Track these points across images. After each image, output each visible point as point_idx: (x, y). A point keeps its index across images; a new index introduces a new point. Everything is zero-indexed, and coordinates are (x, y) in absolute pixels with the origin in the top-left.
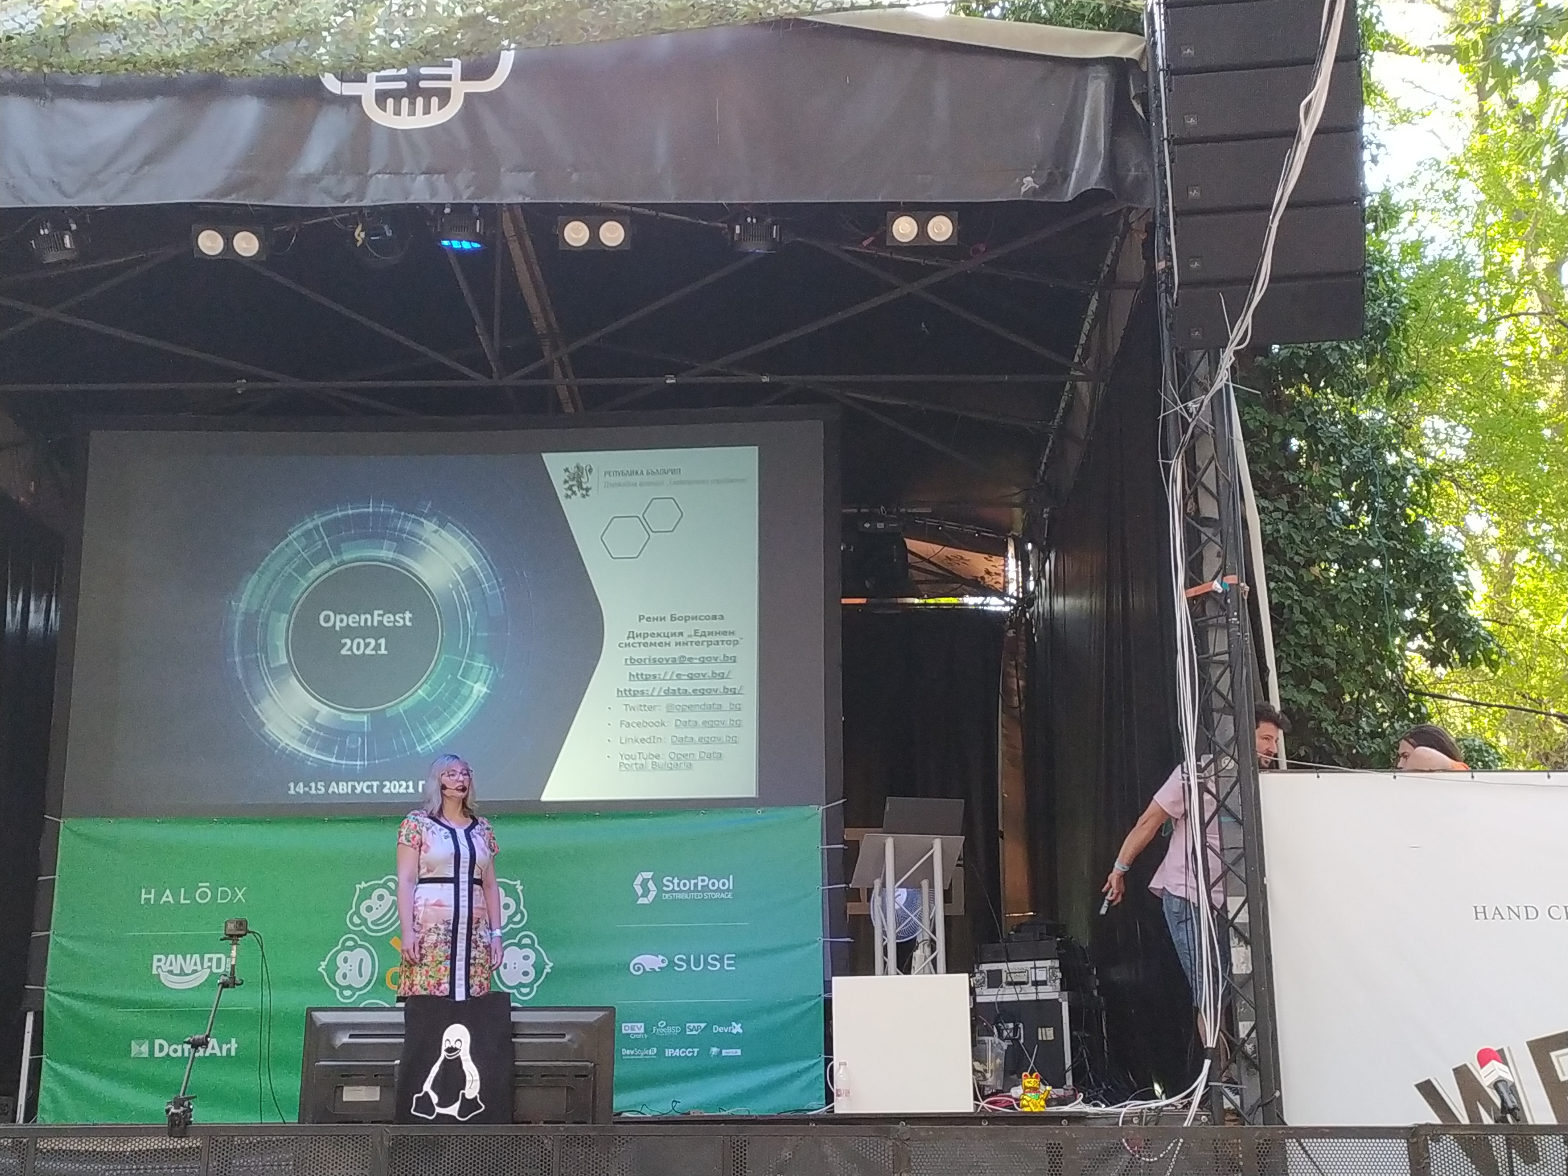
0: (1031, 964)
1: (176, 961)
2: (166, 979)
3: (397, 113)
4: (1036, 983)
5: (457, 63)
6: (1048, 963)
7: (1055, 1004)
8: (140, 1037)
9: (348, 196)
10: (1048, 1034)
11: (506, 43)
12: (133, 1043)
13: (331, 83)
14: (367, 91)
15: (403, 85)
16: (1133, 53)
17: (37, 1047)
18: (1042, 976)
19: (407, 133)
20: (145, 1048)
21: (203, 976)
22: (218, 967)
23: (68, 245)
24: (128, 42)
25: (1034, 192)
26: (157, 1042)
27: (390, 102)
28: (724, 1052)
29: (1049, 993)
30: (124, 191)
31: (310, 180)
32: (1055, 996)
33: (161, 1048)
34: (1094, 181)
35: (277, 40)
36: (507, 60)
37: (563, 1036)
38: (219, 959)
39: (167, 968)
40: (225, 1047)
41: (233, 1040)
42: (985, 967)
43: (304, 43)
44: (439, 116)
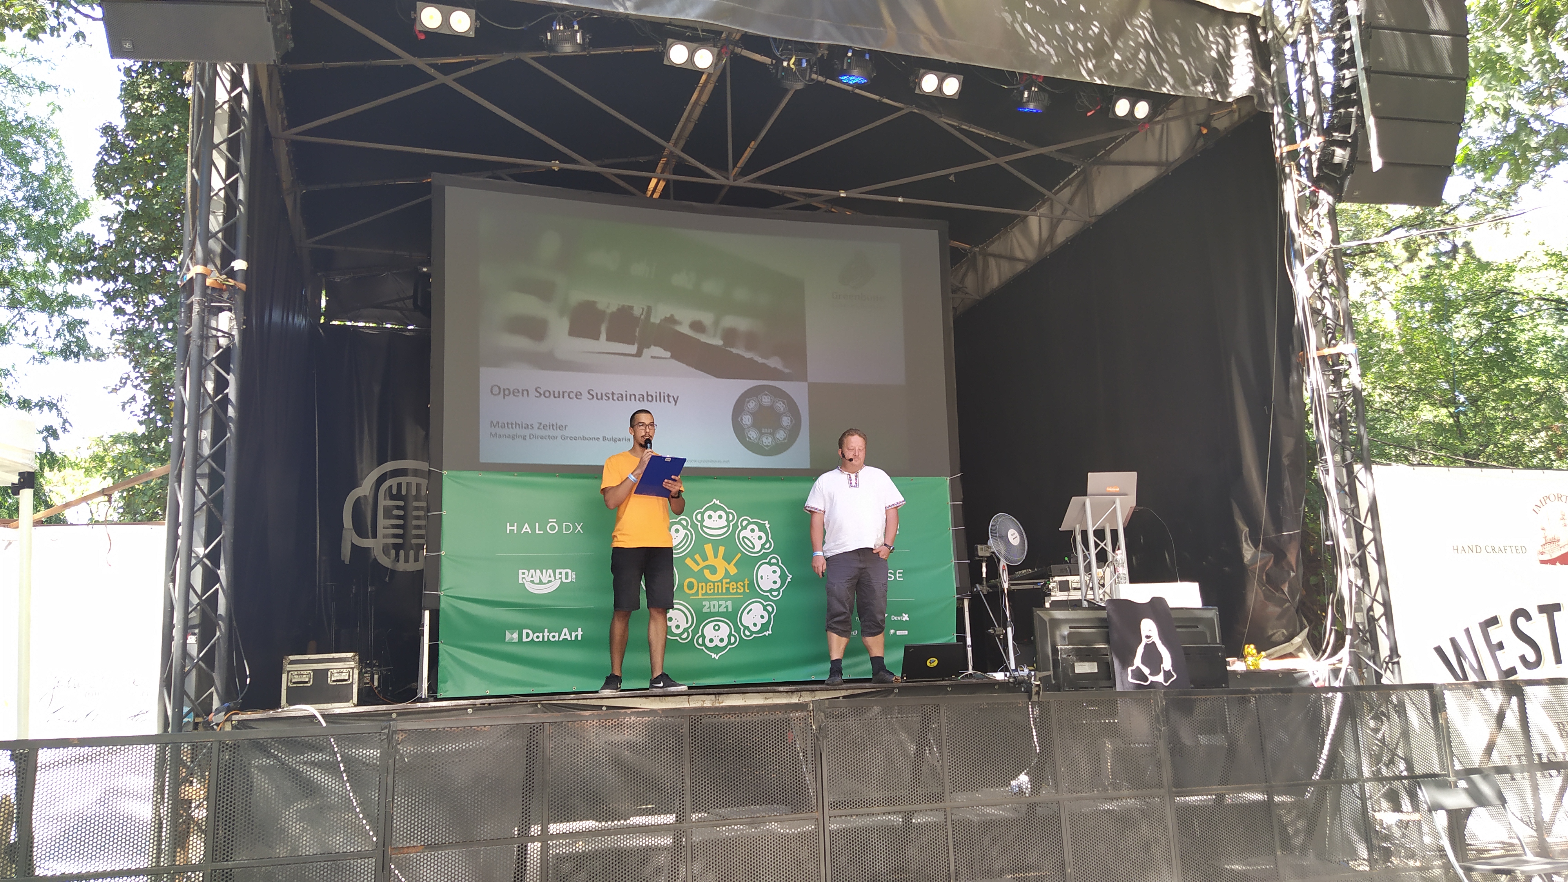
1: (536, 575)
2: (529, 587)
8: (512, 627)
12: (507, 632)
17: (434, 637)
20: (515, 636)
21: (556, 585)
22: (567, 578)
23: (578, 40)
25: (1210, 93)
26: (525, 631)
28: (898, 633)
31: (768, 17)
33: (528, 635)
34: (1247, 91)
38: (567, 573)
39: (530, 579)
40: (574, 634)
41: (580, 629)
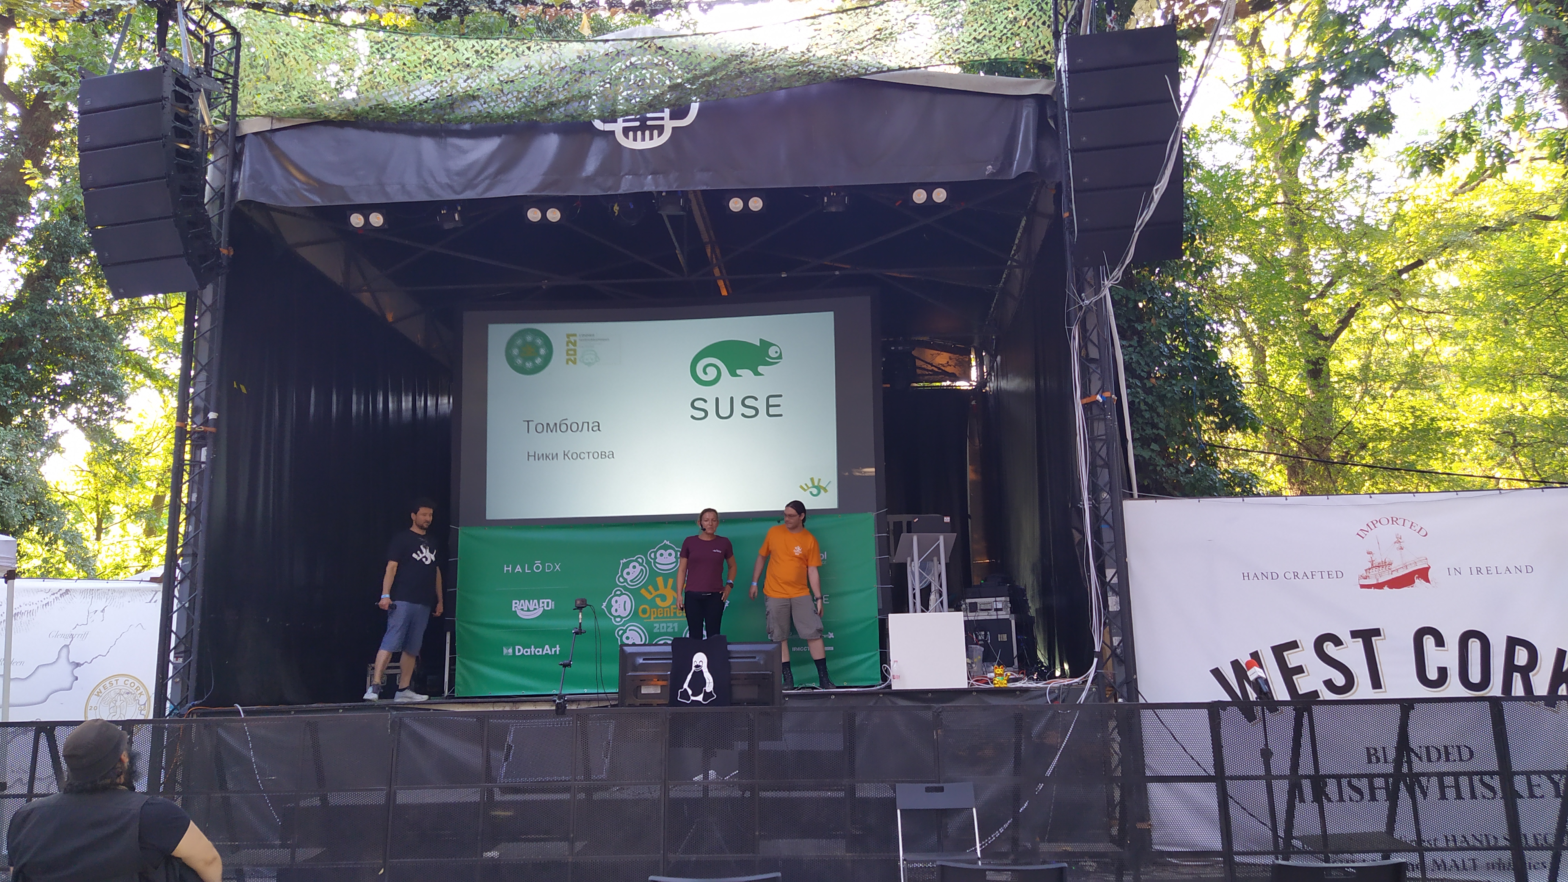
0: (993, 599)
1: (525, 604)
2: (521, 614)
3: (635, 139)
4: (997, 610)
5: (667, 111)
6: (1003, 599)
7: (1008, 621)
8: (508, 645)
9: (609, 189)
10: (1004, 637)
11: (694, 99)
12: (504, 648)
13: (598, 124)
14: (617, 127)
15: (637, 124)
16: (1048, 92)
17: (453, 651)
18: (1000, 606)
19: (641, 151)
20: (510, 651)
21: (539, 612)
23: (457, 218)
24: (486, 106)
25: (992, 174)
26: (517, 647)
27: (631, 134)
29: (1003, 615)
30: (487, 189)
31: (589, 180)
32: (1007, 617)
33: (519, 651)
34: (1027, 167)
35: (568, 102)
36: (695, 108)
37: (755, 657)
38: (548, 603)
39: (520, 607)
40: (553, 650)
41: (558, 646)
42: (968, 601)
43: (583, 103)
44: (658, 141)
